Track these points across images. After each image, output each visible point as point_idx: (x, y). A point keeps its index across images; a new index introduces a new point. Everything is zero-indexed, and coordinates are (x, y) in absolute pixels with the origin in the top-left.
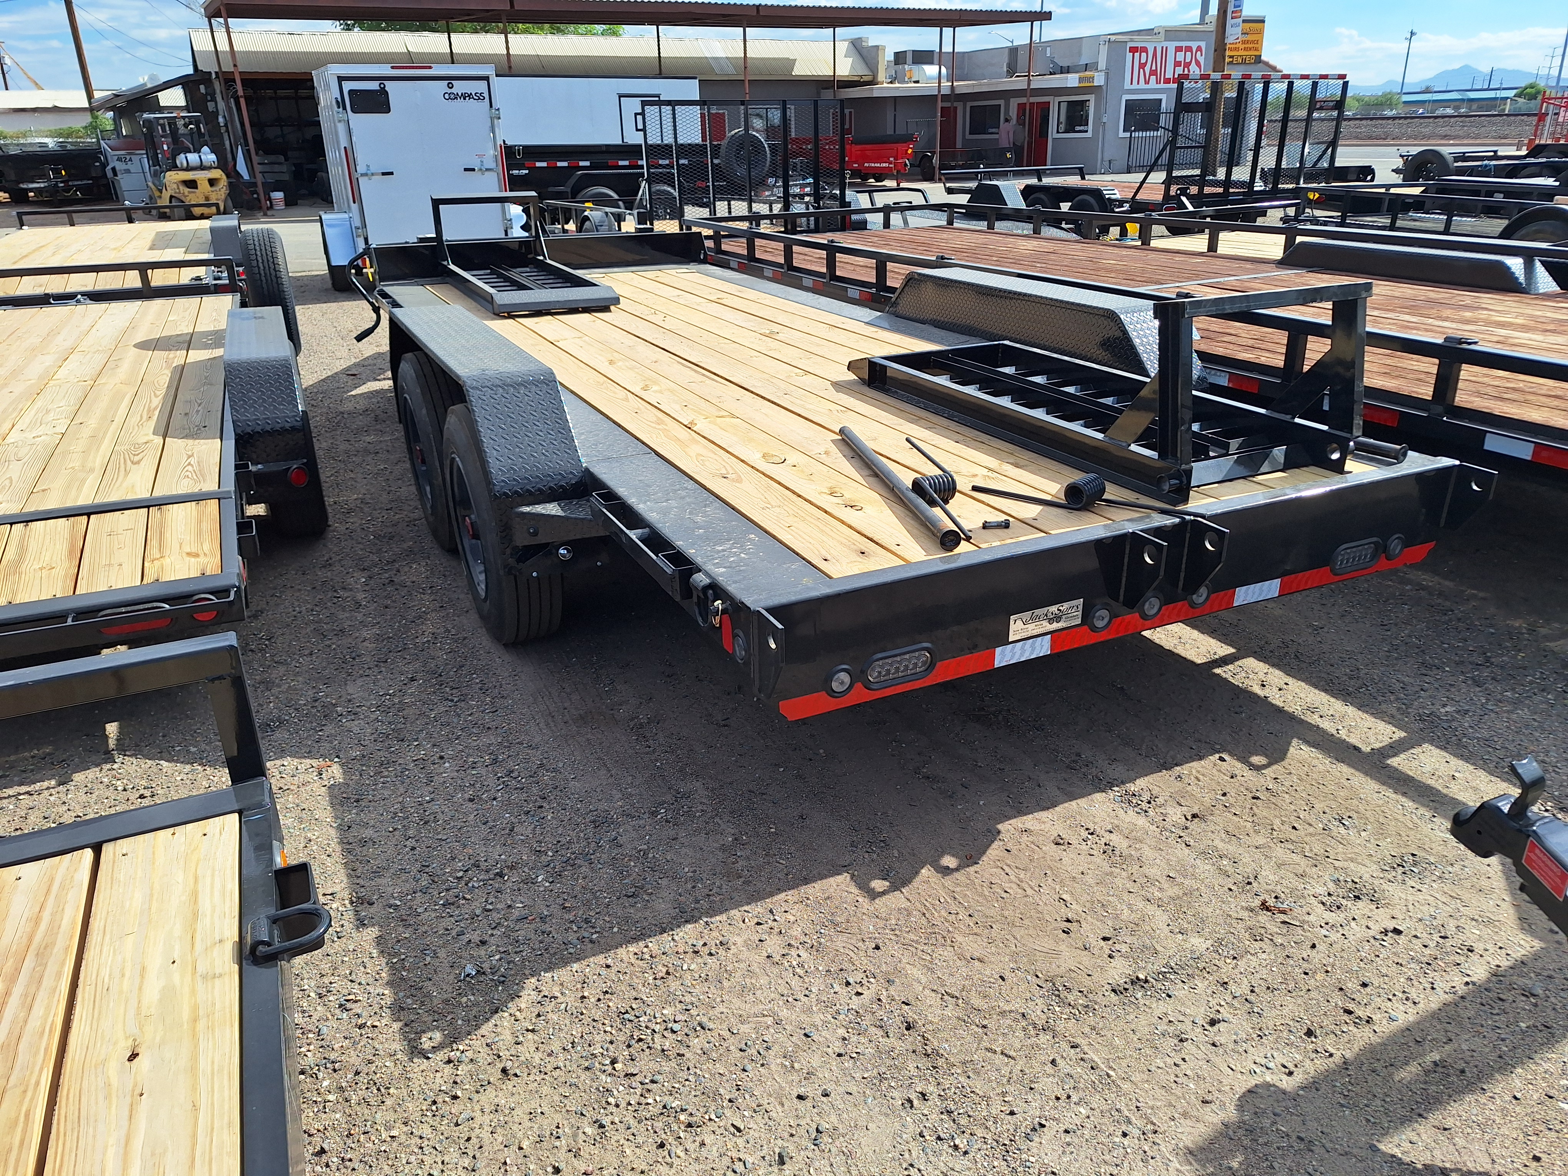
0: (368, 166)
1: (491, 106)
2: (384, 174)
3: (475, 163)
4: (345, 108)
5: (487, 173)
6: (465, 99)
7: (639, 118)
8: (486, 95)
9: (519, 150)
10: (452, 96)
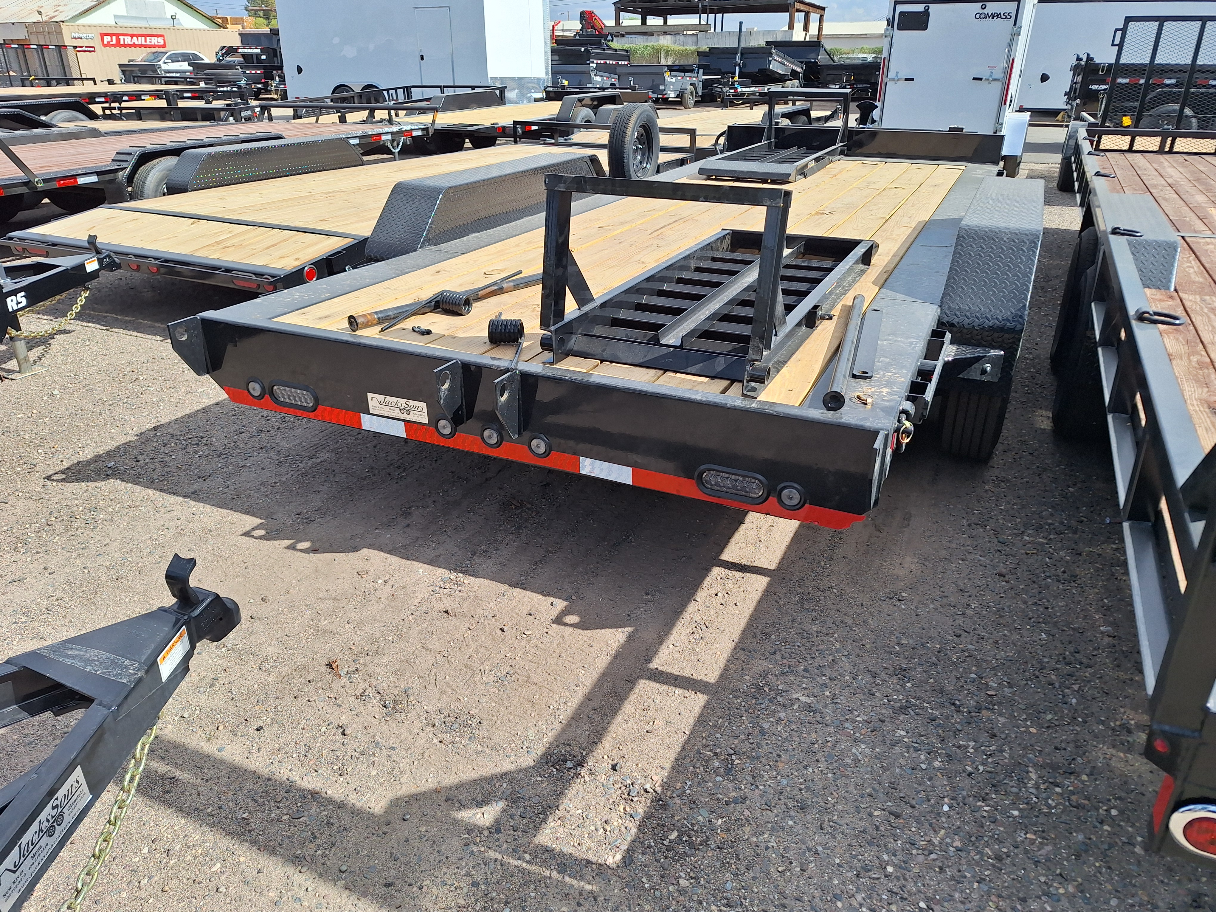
0: (897, 73)
1: (1015, 24)
2: (906, 80)
3: (985, 75)
4: (893, 27)
5: (993, 82)
6: (993, 18)
7: (1119, 33)
8: (1013, 15)
9: (1104, 67)
10: (983, 16)
